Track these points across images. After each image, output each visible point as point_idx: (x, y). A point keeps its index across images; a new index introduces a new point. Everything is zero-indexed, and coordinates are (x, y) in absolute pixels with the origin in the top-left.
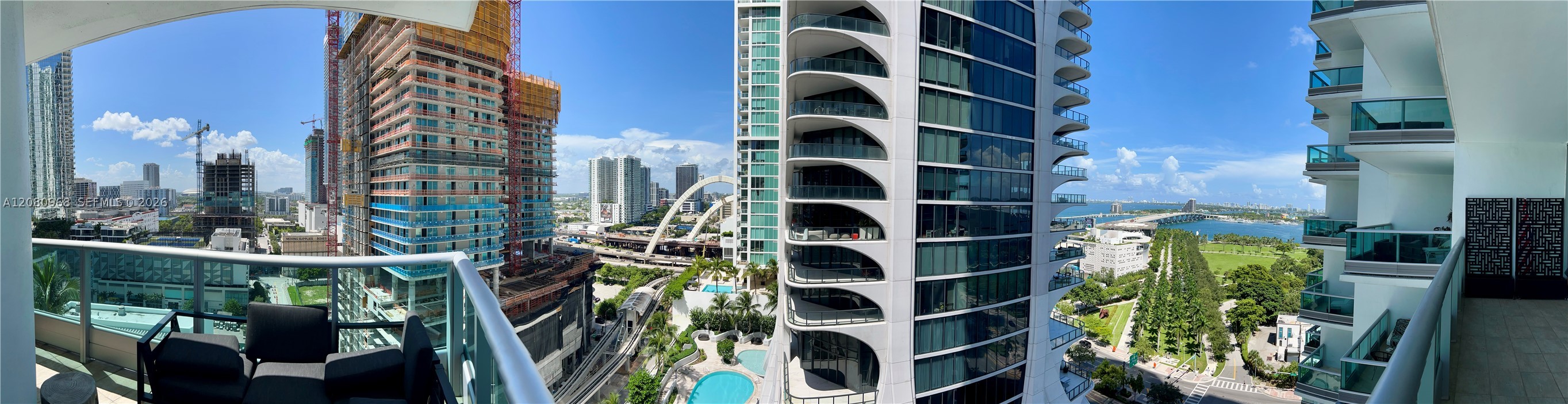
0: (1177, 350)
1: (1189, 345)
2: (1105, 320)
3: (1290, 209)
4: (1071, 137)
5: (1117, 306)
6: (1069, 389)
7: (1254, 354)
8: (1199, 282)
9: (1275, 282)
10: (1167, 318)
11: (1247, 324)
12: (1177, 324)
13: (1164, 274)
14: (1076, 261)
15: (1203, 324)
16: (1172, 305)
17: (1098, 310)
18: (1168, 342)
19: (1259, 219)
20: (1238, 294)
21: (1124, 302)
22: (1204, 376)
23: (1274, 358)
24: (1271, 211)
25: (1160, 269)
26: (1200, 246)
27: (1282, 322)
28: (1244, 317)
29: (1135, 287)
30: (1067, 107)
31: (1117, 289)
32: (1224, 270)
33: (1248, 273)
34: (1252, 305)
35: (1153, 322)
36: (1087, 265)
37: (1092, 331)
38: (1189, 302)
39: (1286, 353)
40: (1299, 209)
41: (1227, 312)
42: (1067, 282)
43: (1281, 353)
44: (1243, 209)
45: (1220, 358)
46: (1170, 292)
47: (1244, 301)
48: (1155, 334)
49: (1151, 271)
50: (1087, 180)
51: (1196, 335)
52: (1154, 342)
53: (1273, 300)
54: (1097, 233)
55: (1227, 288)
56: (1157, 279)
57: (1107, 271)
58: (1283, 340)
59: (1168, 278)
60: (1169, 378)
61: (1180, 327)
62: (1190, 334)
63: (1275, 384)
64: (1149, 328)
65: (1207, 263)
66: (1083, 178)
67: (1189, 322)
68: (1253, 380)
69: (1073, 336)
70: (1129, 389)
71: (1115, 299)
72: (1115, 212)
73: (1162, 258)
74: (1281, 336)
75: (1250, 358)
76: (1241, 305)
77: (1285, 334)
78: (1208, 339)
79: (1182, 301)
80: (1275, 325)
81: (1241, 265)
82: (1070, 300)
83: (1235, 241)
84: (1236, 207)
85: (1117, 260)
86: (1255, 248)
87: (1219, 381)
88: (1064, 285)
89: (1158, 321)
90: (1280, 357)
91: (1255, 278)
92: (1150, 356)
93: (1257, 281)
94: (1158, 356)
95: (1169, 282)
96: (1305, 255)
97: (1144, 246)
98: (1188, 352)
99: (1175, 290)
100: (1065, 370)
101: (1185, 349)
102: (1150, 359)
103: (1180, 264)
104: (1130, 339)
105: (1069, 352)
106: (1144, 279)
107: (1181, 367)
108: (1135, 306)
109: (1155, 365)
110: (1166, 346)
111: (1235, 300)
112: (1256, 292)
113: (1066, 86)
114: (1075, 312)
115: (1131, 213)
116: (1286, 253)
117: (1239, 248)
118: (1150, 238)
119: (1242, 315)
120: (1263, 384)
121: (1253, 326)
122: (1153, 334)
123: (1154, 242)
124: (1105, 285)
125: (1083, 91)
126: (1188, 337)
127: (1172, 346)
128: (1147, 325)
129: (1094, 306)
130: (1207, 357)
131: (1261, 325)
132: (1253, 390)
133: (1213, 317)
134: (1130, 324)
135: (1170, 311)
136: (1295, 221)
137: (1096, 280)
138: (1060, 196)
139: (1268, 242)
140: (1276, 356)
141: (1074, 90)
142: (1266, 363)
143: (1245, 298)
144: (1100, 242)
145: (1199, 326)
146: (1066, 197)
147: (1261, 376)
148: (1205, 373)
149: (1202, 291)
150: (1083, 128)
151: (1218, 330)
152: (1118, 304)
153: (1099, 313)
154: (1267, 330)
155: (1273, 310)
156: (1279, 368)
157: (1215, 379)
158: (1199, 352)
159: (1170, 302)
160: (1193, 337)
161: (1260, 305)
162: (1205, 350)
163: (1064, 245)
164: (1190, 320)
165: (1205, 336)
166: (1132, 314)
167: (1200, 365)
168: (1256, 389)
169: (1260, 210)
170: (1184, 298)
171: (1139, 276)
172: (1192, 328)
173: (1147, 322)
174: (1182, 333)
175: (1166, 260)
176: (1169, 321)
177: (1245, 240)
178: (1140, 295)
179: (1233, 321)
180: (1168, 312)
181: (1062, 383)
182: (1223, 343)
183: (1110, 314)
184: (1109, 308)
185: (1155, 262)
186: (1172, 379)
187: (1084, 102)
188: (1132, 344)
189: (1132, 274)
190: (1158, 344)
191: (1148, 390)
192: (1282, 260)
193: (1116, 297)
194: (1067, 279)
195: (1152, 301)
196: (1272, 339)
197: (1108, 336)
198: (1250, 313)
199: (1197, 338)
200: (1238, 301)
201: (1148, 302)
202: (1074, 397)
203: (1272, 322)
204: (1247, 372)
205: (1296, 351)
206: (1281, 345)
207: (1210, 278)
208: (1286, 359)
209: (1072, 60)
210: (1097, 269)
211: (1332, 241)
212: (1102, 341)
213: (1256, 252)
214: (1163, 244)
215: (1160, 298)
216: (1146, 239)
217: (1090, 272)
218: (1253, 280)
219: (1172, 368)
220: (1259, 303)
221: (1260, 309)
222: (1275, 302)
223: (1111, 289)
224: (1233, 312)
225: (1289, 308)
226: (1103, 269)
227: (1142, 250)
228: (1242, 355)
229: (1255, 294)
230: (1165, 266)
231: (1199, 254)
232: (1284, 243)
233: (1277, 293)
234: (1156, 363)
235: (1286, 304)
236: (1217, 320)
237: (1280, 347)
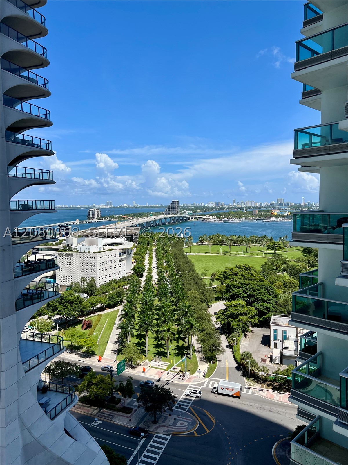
0: (166, 353)
1: (178, 348)
2: (88, 331)
3: (281, 204)
4: (28, 134)
5: (101, 315)
6: (49, 409)
7: (247, 356)
8: (186, 284)
9: (266, 282)
10: (155, 322)
11: (238, 325)
12: (165, 327)
13: (149, 279)
14: (51, 273)
15: (192, 326)
16: (159, 309)
17: (80, 322)
18: (157, 346)
19: (246, 217)
20: (227, 295)
21: (108, 311)
22: (195, 377)
23: (268, 361)
24: (260, 208)
25: (145, 274)
26: (186, 249)
27: (276, 324)
28: (234, 319)
29: (119, 294)
30: (22, 99)
31: (100, 298)
32: (211, 272)
33: (236, 274)
34: (243, 306)
35: (140, 328)
36: (65, 277)
37: (75, 344)
38: (176, 305)
39: (282, 356)
40: (291, 204)
41: (216, 313)
42: (38, 298)
43: (276, 353)
44: (228, 208)
45: (211, 359)
46: (156, 296)
47: (234, 302)
48: (143, 340)
49: (136, 277)
50: (54, 183)
51: (185, 338)
52: (142, 347)
53: (265, 301)
54: (74, 241)
55: (215, 290)
56: (143, 284)
57: (88, 281)
58: (278, 342)
59: (154, 283)
60: (159, 381)
61: (169, 330)
62: (180, 336)
63: (271, 387)
64: (136, 334)
65: (193, 265)
66: (50, 182)
67: (178, 325)
68: (247, 382)
69: (49, 352)
70: (119, 395)
71: (98, 308)
72: (93, 217)
73: (146, 263)
74: (275, 338)
75: (243, 359)
76: (231, 306)
77: (280, 336)
78: (197, 341)
79: (170, 304)
80: (269, 327)
81: (230, 265)
82: (47, 316)
83: (222, 242)
84: (220, 206)
85: (98, 268)
86: (243, 248)
87: (211, 382)
88: (35, 301)
89: (145, 326)
90: (276, 359)
91: (245, 278)
92: (139, 362)
93: (247, 282)
94: (147, 360)
95: (155, 286)
96: (300, 254)
97: (127, 252)
98: (177, 355)
99: (162, 294)
100: (43, 390)
101: (174, 352)
102: (139, 365)
103: (165, 268)
104: (117, 347)
105: (48, 370)
106: (129, 285)
107: (171, 369)
108: (120, 313)
109: (144, 369)
110: (155, 350)
111: (224, 302)
112: (246, 293)
113: (18, 73)
114: (54, 328)
115: (111, 218)
116: (278, 252)
117: (226, 248)
118: (133, 243)
119: (232, 316)
120: (258, 386)
121: (244, 327)
122: (140, 339)
123: (137, 247)
124: (86, 295)
125: (41, 82)
126: (177, 340)
127: (161, 350)
128: (134, 331)
129: (76, 318)
130: (198, 359)
131: (253, 326)
132: (248, 391)
133: (202, 319)
134: (115, 333)
135: (158, 315)
136: (287, 217)
137: (76, 291)
138: (21, 203)
139: (256, 241)
140: (271, 358)
141: (29, 78)
142: (260, 364)
143: (234, 300)
144: (78, 251)
145: (188, 329)
146: (30, 203)
147: (256, 378)
148: (196, 374)
149: (189, 293)
150: (46, 124)
151: (208, 331)
152: (102, 313)
153: (81, 325)
154: (260, 332)
155: (266, 311)
156: (274, 371)
157: (207, 380)
158: (189, 354)
159: (157, 306)
160: (183, 339)
161: (251, 306)
162: (195, 351)
163: (32, 258)
164: (179, 323)
165: (194, 338)
166: (117, 322)
167: (191, 366)
168: (250, 391)
169: (247, 208)
170: (171, 301)
171: (123, 283)
172: (181, 331)
173: (134, 329)
174: (171, 337)
175: (150, 264)
176: (157, 325)
177: (232, 240)
178: (125, 302)
179: (223, 322)
180: (156, 317)
181: (41, 404)
182: (214, 345)
183: (93, 324)
184: (93, 318)
185: (139, 268)
186: (163, 382)
187: (45, 94)
188: (119, 352)
189: (116, 282)
190: (147, 349)
191: (138, 394)
192: (273, 259)
193: (99, 306)
194: (38, 294)
195: (138, 306)
196: (266, 341)
197: (93, 347)
198: (241, 315)
199: (187, 340)
200: (228, 303)
201: (133, 308)
202: (56, 416)
203: (265, 324)
204: (240, 373)
205: (292, 354)
206: (275, 346)
207: (197, 280)
208: (282, 362)
209: (24, 43)
210: (76, 279)
211: (328, 238)
212: (86, 352)
213: (244, 252)
214: (147, 249)
215: (146, 303)
216: (129, 245)
217: (69, 284)
218: (242, 281)
219: (162, 371)
220: (250, 304)
221: (252, 311)
222: (268, 303)
223: (93, 299)
224: (222, 314)
225: (283, 310)
226: (83, 279)
227: (125, 256)
228: (234, 356)
229: (245, 295)
230: (150, 270)
231: (185, 256)
232: (276, 241)
233: (270, 294)
234: (145, 367)
235: (280, 305)
236: (206, 322)
237: (275, 349)
